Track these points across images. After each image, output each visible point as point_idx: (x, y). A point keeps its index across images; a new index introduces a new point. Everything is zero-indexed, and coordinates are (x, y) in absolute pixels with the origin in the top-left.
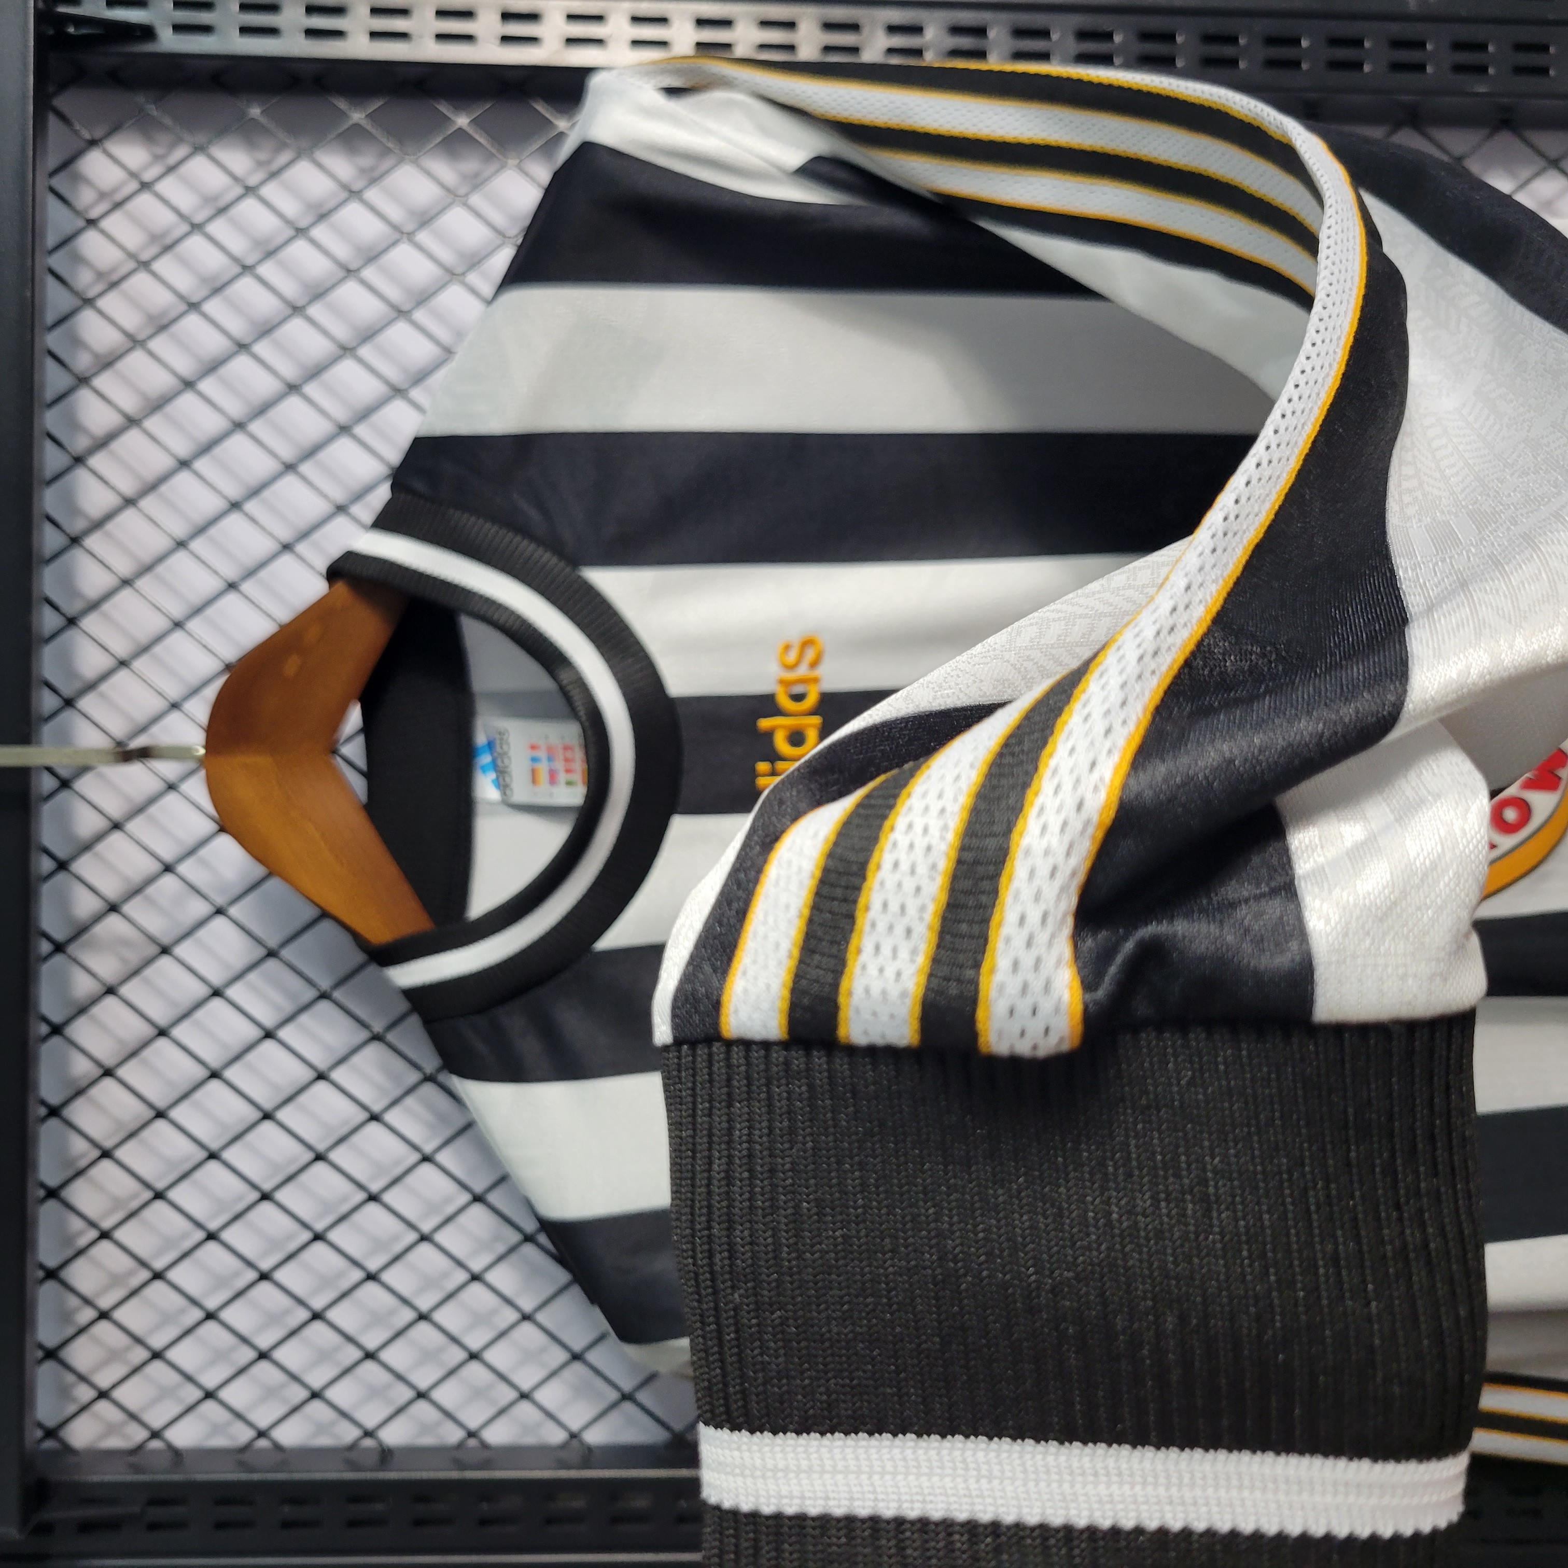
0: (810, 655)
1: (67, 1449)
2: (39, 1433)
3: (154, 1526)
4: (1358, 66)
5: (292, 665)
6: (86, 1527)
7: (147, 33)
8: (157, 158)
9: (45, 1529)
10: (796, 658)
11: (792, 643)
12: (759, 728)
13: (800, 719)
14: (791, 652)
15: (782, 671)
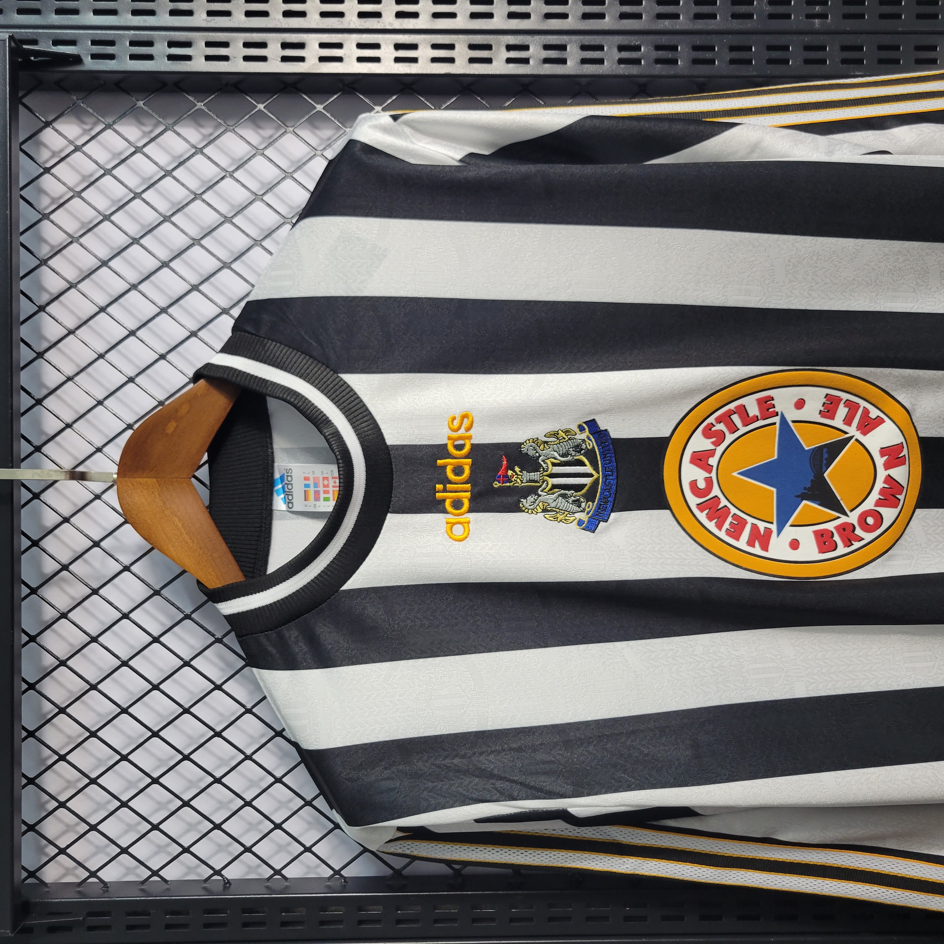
0: (466, 423)
1: (42, 882)
2: (24, 874)
3: (91, 928)
4: (786, 62)
5: (171, 427)
6: (52, 929)
7: (77, 59)
8: (85, 132)
9: (29, 930)
10: (458, 425)
11: (457, 416)
12: (438, 465)
13: (460, 460)
14: (455, 422)
15: (450, 432)
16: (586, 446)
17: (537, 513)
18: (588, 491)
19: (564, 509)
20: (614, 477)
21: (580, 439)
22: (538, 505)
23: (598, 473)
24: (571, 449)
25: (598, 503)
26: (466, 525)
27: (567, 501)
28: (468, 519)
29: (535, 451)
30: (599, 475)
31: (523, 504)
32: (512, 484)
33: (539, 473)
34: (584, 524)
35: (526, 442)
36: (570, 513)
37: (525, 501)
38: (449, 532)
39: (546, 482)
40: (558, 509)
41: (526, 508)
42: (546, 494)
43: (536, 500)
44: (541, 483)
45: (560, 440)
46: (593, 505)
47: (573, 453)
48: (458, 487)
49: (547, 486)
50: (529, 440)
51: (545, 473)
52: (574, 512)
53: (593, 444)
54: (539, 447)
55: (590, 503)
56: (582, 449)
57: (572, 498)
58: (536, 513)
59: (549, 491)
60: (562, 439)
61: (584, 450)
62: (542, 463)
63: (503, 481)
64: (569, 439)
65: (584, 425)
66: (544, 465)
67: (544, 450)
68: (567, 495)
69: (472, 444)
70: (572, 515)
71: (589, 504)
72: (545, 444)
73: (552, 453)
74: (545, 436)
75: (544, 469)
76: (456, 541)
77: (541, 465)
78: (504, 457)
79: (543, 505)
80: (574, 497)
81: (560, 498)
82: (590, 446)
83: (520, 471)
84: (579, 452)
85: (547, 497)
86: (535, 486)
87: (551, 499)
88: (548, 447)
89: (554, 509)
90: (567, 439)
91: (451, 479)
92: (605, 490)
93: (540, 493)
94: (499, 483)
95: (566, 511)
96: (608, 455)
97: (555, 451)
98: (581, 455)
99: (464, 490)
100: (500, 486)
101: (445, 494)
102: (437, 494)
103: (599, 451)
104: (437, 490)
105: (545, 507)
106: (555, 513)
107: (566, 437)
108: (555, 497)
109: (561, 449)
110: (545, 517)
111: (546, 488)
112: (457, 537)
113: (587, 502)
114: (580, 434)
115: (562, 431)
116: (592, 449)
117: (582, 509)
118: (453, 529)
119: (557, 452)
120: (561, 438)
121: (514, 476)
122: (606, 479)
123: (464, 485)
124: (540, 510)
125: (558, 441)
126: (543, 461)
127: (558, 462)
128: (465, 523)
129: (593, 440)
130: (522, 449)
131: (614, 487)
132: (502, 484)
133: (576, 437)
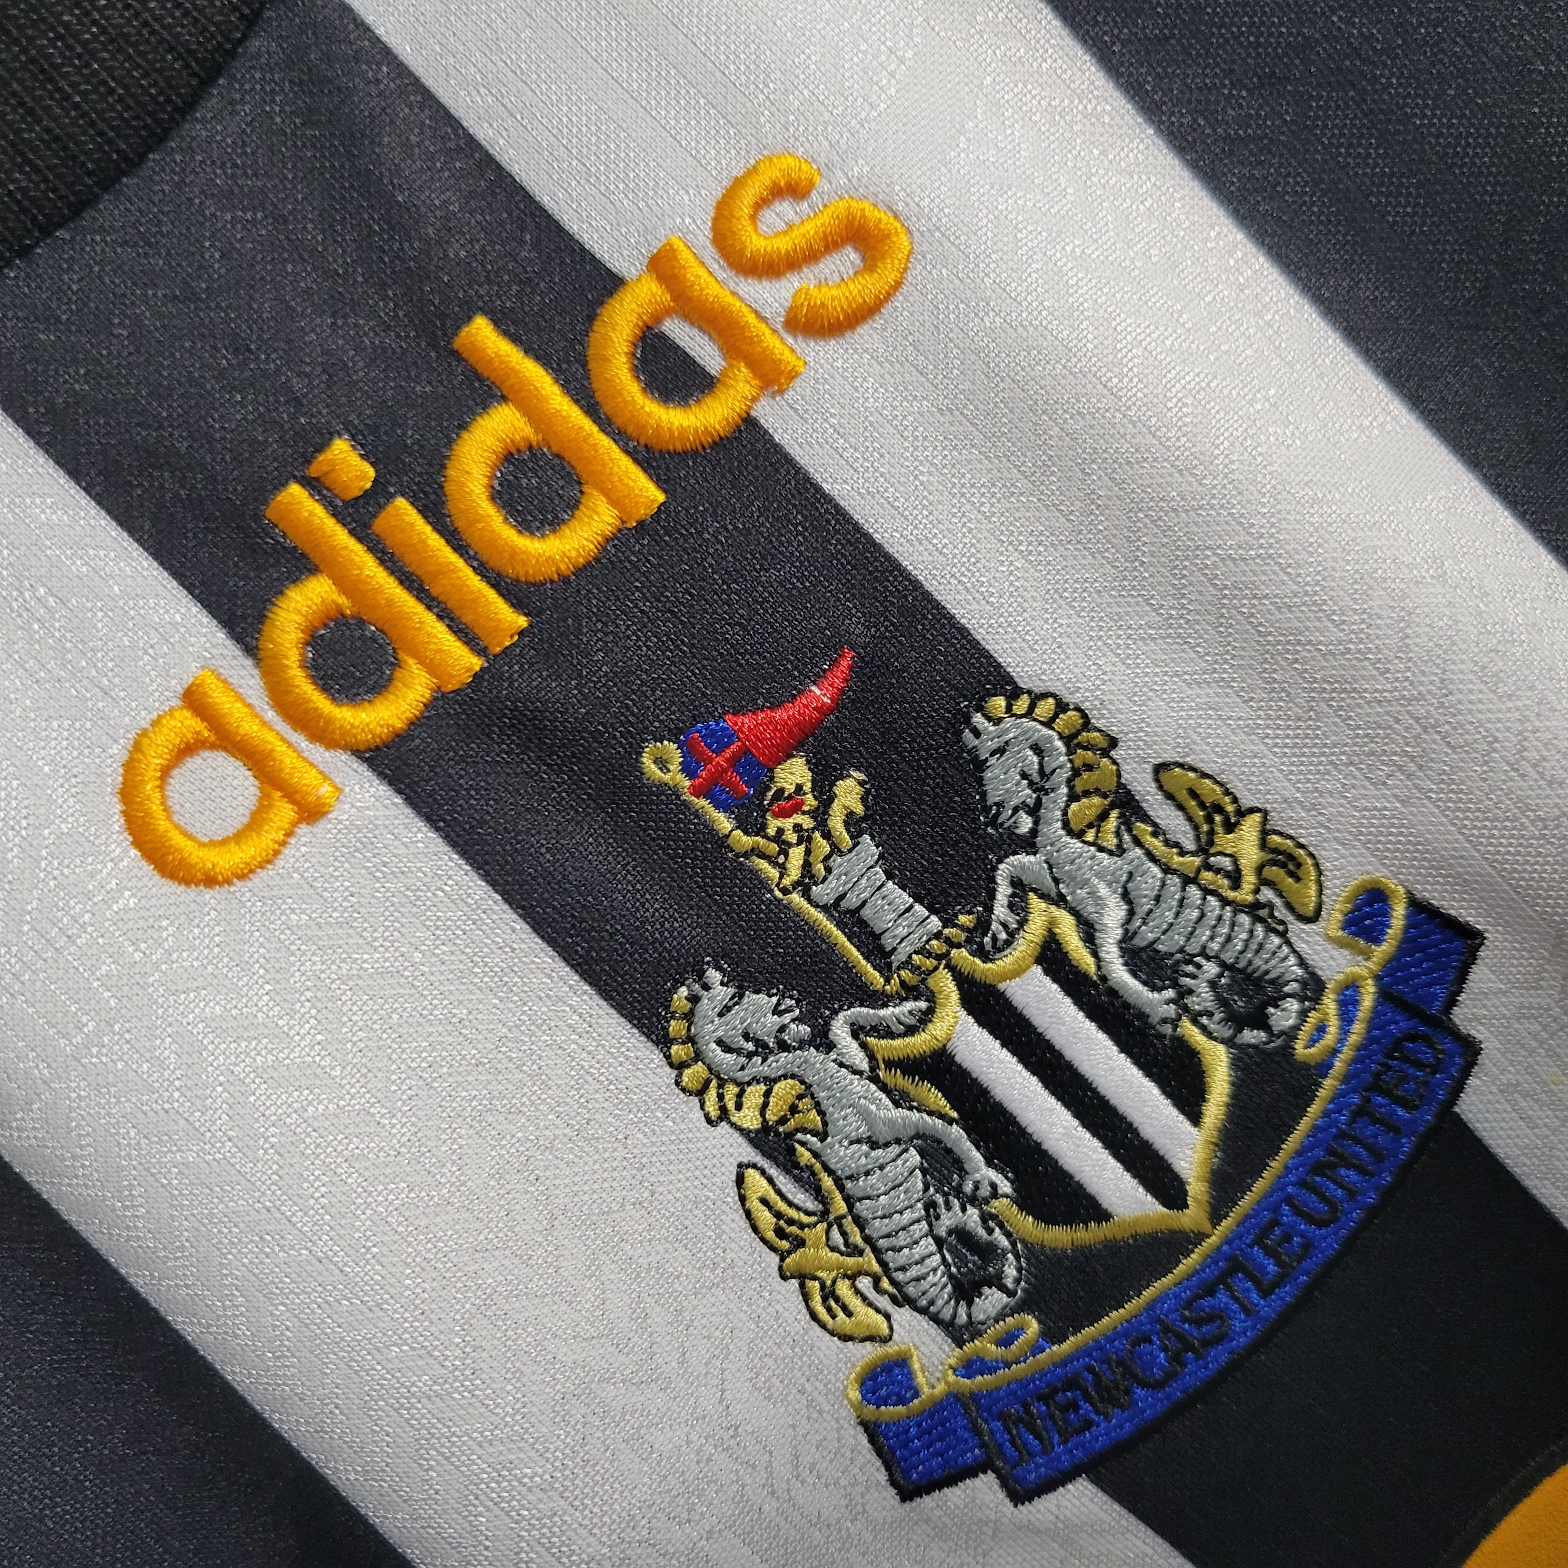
0: (837, 278)
10: (783, 244)
11: (822, 185)
12: (458, 344)
13: (605, 442)
14: (785, 208)
15: (703, 237)
16: (1297, 1028)
17: (724, 1114)
18: (1083, 1255)
19: (878, 1227)
20: (1269, 1308)
21: (1302, 963)
22: (770, 1082)
23: (1216, 1217)
24: (1211, 969)
25: (1065, 1362)
26: (285, 812)
27: (930, 1206)
28: (326, 790)
29: (1026, 794)
30: (1206, 1227)
31: (694, 999)
32: (743, 840)
33: (935, 923)
34: (902, 1401)
35: (1036, 698)
36: (885, 1284)
37: (721, 993)
38: (154, 760)
39: (923, 1005)
40: (849, 1201)
41: (690, 1040)
42: (865, 1066)
43: (783, 1047)
44: (894, 986)
45: (1208, 867)
46: (1036, 1350)
47: (1203, 998)
48: (447, 570)
49: (911, 1031)
50: (1062, 707)
51: (962, 956)
52: (911, 1290)
53: (1335, 1052)
54: (1073, 797)
55: (1033, 1326)
56: (1261, 1022)
57: (973, 1213)
58: (714, 1113)
59: (890, 1064)
60: (1218, 871)
61: (1263, 1035)
62: (1003, 891)
63: (714, 780)
64: (1253, 909)
65: (1399, 912)
66: (1000, 910)
67: (1079, 835)
68: (963, 1172)
69: (749, 423)
70: (884, 1302)
71: (1021, 1329)
72: (1114, 814)
73: (1103, 890)
74: (1160, 769)
75: (983, 925)
76: (138, 843)
77: (992, 895)
78: (845, 663)
79: (794, 1109)
80: (985, 1218)
81: (913, 1157)
82: (1312, 1042)
83: (850, 820)
84: (1238, 1021)
85: (860, 1086)
86: (849, 968)
87: (864, 1115)
88: (1110, 841)
89: (827, 1182)
90: (1244, 895)
91: (450, 488)
92: (1167, 1330)
93: (840, 1030)
94: (687, 769)
95: (877, 1251)
96: (1352, 1175)
97: (1126, 896)
98: (1228, 1042)
99: (467, 618)
100: (670, 793)
101: (341, 536)
102: (295, 489)
103: (1326, 1114)
104: (314, 470)
105: (792, 1123)
106: (811, 1205)
107: (1249, 879)
108: (891, 1122)
109: (1169, 916)
110: (740, 1180)
111: (891, 1035)
112: (163, 824)
113: (1024, 1306)
114: (1329, 939)
115: (1264, 833)
116: (1305, 1066)
117: (962, 1317)
118: (193, 763)
119: (1131, 913)
120: (1226, 863)
121: (797, 808)
122: (1223, 1278)
123: (492, 595)
124: (749, 1118)
125: (1197, 861)
126: (1017, 884)
127: (1087, 962)
128: (291, 795)
129: (1358, 1029)
130: (978, 719)
131: (1219, 1357)
132: (697, 792)
133: (1296, 928)
